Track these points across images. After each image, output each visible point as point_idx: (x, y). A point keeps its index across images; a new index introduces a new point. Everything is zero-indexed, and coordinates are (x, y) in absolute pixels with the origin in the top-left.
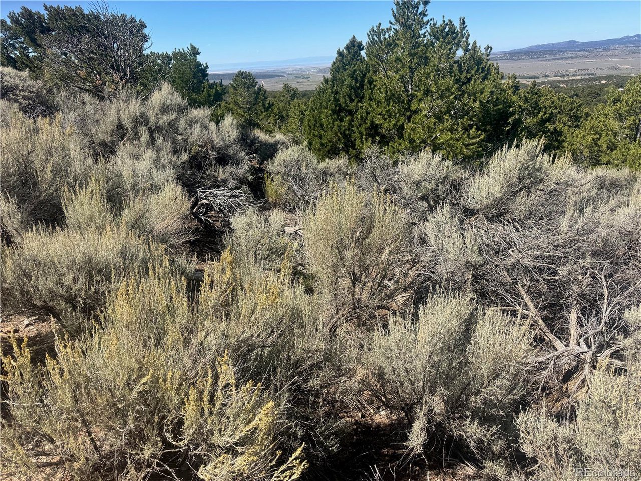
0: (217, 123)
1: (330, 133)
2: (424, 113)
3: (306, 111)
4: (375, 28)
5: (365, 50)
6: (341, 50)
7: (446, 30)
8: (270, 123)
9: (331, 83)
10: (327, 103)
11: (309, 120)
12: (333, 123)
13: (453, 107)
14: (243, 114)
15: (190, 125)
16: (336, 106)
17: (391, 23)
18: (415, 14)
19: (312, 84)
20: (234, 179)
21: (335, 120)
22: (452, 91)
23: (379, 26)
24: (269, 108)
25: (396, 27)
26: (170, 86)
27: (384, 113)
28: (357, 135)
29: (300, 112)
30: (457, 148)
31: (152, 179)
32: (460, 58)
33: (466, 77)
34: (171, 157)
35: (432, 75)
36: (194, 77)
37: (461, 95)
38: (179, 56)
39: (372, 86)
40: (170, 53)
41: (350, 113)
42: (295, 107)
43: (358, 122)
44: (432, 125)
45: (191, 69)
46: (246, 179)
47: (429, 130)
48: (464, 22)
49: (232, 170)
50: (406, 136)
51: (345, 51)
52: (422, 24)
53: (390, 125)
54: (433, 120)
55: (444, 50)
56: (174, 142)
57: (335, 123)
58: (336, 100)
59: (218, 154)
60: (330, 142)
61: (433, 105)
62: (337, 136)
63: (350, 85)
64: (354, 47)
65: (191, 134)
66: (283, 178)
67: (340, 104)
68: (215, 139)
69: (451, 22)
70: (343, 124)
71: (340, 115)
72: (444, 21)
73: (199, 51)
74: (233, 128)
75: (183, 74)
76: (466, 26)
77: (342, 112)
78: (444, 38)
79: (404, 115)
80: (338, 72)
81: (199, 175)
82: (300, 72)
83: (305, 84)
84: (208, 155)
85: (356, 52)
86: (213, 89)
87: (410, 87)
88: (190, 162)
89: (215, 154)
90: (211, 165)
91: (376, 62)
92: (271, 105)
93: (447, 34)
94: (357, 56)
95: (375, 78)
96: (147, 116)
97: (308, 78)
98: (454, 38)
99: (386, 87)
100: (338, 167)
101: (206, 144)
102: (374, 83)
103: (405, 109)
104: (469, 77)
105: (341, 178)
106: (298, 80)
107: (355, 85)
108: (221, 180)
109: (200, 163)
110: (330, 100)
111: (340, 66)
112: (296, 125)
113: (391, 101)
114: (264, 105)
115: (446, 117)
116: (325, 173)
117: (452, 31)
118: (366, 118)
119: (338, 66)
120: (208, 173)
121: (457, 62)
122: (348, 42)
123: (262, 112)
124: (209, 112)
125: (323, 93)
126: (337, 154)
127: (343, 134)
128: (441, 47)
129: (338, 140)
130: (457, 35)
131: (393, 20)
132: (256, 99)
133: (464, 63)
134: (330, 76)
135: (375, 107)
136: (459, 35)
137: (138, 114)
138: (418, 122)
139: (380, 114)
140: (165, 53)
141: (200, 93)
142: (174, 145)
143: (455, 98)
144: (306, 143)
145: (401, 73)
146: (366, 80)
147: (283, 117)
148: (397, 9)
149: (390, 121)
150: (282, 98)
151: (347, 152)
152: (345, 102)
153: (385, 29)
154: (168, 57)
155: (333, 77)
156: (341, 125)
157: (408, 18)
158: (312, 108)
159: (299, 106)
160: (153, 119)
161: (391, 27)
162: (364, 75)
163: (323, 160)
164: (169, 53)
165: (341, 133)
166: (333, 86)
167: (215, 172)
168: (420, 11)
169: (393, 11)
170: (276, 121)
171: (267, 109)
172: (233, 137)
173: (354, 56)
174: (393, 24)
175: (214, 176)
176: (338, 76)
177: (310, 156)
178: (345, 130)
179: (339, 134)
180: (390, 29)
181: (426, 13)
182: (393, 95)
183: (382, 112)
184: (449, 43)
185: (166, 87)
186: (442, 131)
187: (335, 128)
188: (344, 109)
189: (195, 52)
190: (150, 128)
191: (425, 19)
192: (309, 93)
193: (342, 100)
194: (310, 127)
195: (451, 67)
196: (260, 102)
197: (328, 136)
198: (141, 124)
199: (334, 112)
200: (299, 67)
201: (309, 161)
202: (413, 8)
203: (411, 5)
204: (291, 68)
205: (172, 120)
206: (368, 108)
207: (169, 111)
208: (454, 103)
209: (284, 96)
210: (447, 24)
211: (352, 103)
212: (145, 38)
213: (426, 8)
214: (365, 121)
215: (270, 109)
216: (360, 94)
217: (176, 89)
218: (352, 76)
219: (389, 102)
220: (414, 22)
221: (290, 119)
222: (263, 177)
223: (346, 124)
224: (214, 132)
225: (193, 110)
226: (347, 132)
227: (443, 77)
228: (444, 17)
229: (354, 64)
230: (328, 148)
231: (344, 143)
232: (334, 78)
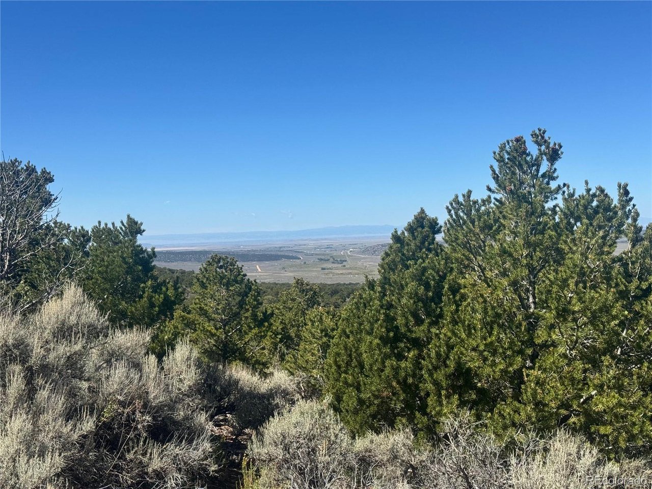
0: (160, 356)
1: (376, 380)
2: (561, 350)
3: (333, 330)
4: (461, 199)
5: (442, 234)
6: (399, 233)
7: (595, 204)
8: (263, 348)
9: (379, 289)
10: (372, 324)
11: (338, 354)
12: (383, 363)
13: (620, 343)
14: (214, 331)
15: (108, 362)
16: (388, 331)
17: (489, 189)
18: (535, 176)
19: (350, 273)
20: (180, 470)
21: (387, 357)
22: (614, 313)
23: (469, 196)
24: (263, 321)
25: (498, 196)
26: (80, 290)
27: (482, 348)
28: (430, 386)
29: (322, 331)
30: (634, 424)
31: (17, 476)
32: (624, 253)
33: (638, 287)
34: (61, 426)
35: (571, 283)
36: (127, 273)
37: (633, 319)
38: (104, 234)
39: (457, 298)
40: (89, 228)
41: (417, 343)
42: (313, 322)
43: (431, 362)
44: (579, 376)
45: (124, 258)
46: (205, 470)
47: (573, 385)
48: (627, 193)
49: (177, 451)
50: (527, 395)
51: (406, 234)
52: (548, 194)
53: (494, 371)
54: (579, 365)
55: (591, 239)
56: (72, 394)
57: (388, 363)
58: (390, 319)
59: (154, 418)
60: (376, 397)
61: (578, 338)
62: (391, 386)
63: (416, 294)
64: (423, 227)
65: (107, 378)
66: (279, 468)
67: (397, 327)
68: (151, 389)
69: (602, 191)
70: (403, 365)
71: (397, 348)
72: (588, 190)
73: (142, 228)
74: (189, 366)
75: (107, 267)
76: (631, 199)
77: (402, 341)
78: (590, 218)
79: (521, 352)
80: (393, 270)
81: (111, 461)
82: (328, 252)
83: (338, 272)
84: (134, 420)
85: (428, 236)
86: (160, 294)
87: (531, 300)
88: (96, 434)
89: (148, 418)
90: (138, 440)
91: (463, 255)
92: (267, 317)
93: (596, 212)
94: (429, 244)
95: (462, 281)
96: (28, 345)
97: (342, 262)
98: (610, 219)
99: (485, 301)
100: (392, 450)
101: (133, 398)
102: (462, 291)
103: (523, 343)
104: (644, 287)
105: (399, 473)
106: (324, 266)
107: (426, 295)
108: (154, 471)
109: (117, 437)
110: (378, 320)
111: (398, 259)
112: (313, 355)
113: (495, 326)
114: (254, 316)
115: (607, 360)
116: (365, 461)
117: (606, 207)
118: (448, 357)
119: (393, 261)
120: (130, 456)
121: (620, 259)
122: (411, 219)
123: (251, 329)
124: (147, 336)
125: (365, 306)
126: (392, 424)
127: (404, 384)
128: (585, 233)
129: (394, 394)
130: (616, 213)
131: (493, 186)
132: (241, 305)
133: (633, 263)
134: (379, 277)
135: (464, 336)
136: (620, 213)
137: (11, 341)
138: (551, 369)
139: (474, 349)
140: (79, 227)
141: (135, 301)
142: (72, 401)
143: (622, 324)
144: (328, 399)
145: (512, 277)
146: (446, 286)
147: (289, 338)
148: (500, 167)
149: (494, 364)
150: (290, 304)
151: (411, 419)
152: (406, 325)
153: (480, 201)
154: (83, 236)
155: (385, 278)
156: (399, 367)
157: (522, 183)
158: (344, 332)
159: (321, 320)
160: (37, 351)
161: (489, 197)
162: (443, 278)
163: (362, 434)
164: (86, 228)
165: (398, 382)
166: (385, 295)
167: (144, 454)
168: (542, 171)
169: (494, 171)
170: (275, 345)
171: (260, 324)
172: (187, 383)
173: (423, 243)
174: (493, 192)
175: (141, 462)
176: (393, 277)
177: (336, 428)
178: (406, 376)
179: (394, 384)
180: (489, 200)
181: (555, 175)
182: (498, 316)
183: (478, 346)
184: (600, 227)
185: (72, 292)
186: (600, 388)
187: (388, 371)
188: (405, 336)
189: (134, 228)
190: (30, 369)
191: (553, 185)
192: (343, 288)
193: (400, 321)
194: (339, 367)
195: (608, 268)
196: (247, 310)
197: (373, 386)
198: (13, 360)
199: (384, 340)
200: (326, 243)
201: (333, 438)
202: (530, 167)
203: (527, 162)
204: (312, 244)
205: (75, 353)
206: (450, 338)
207: (70, 335)
208: (619, 335)
209: (293, 300)
210: (594, 195)
211: (419, 325)
212: (47, 201)
213: (555, 166)
214: (444, 362)
215: (266, 324)
216: (434, 311)
217: (90, 297)
218: (420, 277)
219: (492, 328)
220: (532, 190)
221: (302, 344)
222: (240, 463)
223: (409, 365)
224: (152, 376)
225: (118, 333)
226: (410, 380)
227: (594, 287)
228: (587, 183)
229: (422, 258)
230: (373, 409)
231: (405, 401)
232: (386, 281)
